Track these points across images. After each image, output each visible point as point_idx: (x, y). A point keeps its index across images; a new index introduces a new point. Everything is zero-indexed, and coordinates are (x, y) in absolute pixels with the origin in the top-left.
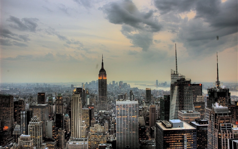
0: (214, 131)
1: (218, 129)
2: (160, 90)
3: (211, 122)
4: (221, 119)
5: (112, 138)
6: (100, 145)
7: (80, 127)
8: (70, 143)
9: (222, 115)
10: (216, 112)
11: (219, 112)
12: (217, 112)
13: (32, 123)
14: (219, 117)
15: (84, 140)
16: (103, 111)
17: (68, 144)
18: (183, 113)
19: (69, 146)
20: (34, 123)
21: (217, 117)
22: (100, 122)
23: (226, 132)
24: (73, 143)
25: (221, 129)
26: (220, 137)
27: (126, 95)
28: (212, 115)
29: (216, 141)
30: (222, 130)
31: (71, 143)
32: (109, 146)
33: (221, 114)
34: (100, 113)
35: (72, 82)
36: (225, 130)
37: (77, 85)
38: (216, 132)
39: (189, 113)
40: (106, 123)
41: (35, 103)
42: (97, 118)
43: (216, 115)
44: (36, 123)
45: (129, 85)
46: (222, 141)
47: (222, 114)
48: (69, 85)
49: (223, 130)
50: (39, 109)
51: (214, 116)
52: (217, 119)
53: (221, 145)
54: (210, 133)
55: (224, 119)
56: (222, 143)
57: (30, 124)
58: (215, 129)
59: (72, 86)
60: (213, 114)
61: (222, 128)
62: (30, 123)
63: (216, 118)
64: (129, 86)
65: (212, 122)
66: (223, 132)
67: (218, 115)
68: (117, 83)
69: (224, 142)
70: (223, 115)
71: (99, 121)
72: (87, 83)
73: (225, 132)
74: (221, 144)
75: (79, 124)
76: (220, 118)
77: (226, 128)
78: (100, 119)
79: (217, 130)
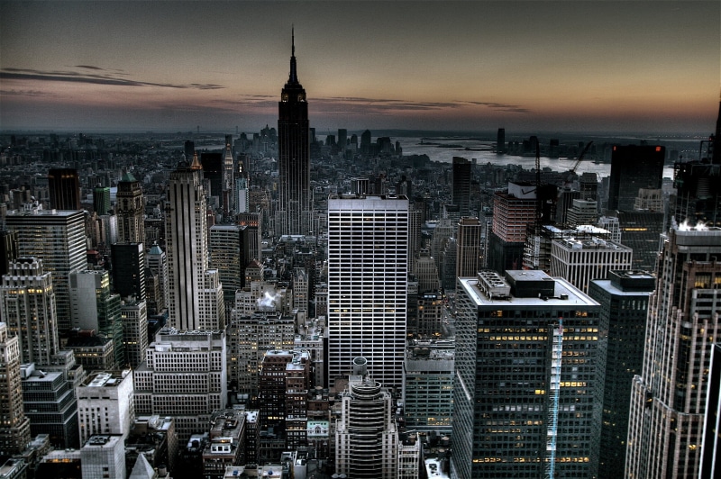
0: (670, 315)
1: (682, 308)
2: (509, 165)
3: (662, 282)
4: (697, 274)
5: (315, 329)
6: (269, 354)
7: (200, 290)
8: (159, 348)
9: (705, 260)
10: (682, 248)
11: (696, 248)
12: (686, 248)
13: (15, 278)
14: (691, 266)
15: (209, 338)
16: (295, 237)
17: (153, 350)
18: (567, 250)
19: (154, 359)
20: (23, 278)
21: (685, 268)
22: (278, 275)
23: (711, 321)
24: (170, 346)
25: (694, 308)
26: (685, 337)
27: (383, 181)
28: (667, 258)
29: (672, 350)
30: (696, 315)
31: (161, 347)
32: (300, 359)
33: (702, 257)
34: (283, 243)
35: (190, 133)
36: (709, 312)
37: (209, 143)
38: (675, 319)
39: (590, 248)
40: (301, 278)
41: (35, 206)
42: (269, 260)
43: (682, 257)
44: (31, 278)
45: (397, 144)
46: (693, 351)
47: (705, 255)
48: (180, 143)
49: (701, 312)
50: (48, 227)
51: (674, 261)
52: (685, 273)
53: (688, 365)
54: (654, 322)
55: (710, 274)
56: (692, 359)
57: (8, 283)
58: (674, 308)
59: (189, 146)
60: (673, 256)
61: (699, 304)
62: (8, 278)
63: (679, 270)
64: (399, 150)
65: (666, 282)
66: (701, 321)
67: (688, 258)
68: (354, 137)
69: (698, 356)
70: (708, 259)
71: (275, 272)
72: (243, 135)
73: (706, 321)
74: (688, 360)
75: (196, 282)
76: (694, 270)
77: (714, 305)
78: (281, 265)
79: (679, 311)
